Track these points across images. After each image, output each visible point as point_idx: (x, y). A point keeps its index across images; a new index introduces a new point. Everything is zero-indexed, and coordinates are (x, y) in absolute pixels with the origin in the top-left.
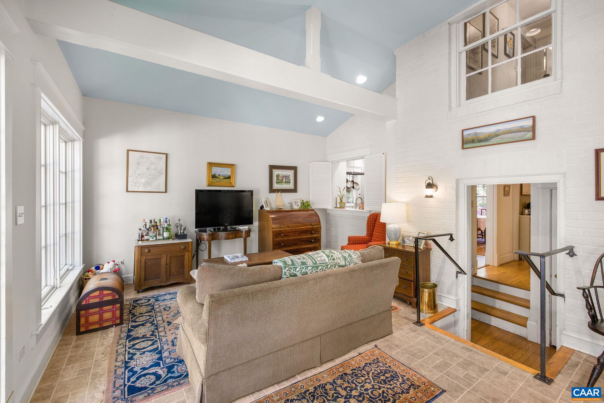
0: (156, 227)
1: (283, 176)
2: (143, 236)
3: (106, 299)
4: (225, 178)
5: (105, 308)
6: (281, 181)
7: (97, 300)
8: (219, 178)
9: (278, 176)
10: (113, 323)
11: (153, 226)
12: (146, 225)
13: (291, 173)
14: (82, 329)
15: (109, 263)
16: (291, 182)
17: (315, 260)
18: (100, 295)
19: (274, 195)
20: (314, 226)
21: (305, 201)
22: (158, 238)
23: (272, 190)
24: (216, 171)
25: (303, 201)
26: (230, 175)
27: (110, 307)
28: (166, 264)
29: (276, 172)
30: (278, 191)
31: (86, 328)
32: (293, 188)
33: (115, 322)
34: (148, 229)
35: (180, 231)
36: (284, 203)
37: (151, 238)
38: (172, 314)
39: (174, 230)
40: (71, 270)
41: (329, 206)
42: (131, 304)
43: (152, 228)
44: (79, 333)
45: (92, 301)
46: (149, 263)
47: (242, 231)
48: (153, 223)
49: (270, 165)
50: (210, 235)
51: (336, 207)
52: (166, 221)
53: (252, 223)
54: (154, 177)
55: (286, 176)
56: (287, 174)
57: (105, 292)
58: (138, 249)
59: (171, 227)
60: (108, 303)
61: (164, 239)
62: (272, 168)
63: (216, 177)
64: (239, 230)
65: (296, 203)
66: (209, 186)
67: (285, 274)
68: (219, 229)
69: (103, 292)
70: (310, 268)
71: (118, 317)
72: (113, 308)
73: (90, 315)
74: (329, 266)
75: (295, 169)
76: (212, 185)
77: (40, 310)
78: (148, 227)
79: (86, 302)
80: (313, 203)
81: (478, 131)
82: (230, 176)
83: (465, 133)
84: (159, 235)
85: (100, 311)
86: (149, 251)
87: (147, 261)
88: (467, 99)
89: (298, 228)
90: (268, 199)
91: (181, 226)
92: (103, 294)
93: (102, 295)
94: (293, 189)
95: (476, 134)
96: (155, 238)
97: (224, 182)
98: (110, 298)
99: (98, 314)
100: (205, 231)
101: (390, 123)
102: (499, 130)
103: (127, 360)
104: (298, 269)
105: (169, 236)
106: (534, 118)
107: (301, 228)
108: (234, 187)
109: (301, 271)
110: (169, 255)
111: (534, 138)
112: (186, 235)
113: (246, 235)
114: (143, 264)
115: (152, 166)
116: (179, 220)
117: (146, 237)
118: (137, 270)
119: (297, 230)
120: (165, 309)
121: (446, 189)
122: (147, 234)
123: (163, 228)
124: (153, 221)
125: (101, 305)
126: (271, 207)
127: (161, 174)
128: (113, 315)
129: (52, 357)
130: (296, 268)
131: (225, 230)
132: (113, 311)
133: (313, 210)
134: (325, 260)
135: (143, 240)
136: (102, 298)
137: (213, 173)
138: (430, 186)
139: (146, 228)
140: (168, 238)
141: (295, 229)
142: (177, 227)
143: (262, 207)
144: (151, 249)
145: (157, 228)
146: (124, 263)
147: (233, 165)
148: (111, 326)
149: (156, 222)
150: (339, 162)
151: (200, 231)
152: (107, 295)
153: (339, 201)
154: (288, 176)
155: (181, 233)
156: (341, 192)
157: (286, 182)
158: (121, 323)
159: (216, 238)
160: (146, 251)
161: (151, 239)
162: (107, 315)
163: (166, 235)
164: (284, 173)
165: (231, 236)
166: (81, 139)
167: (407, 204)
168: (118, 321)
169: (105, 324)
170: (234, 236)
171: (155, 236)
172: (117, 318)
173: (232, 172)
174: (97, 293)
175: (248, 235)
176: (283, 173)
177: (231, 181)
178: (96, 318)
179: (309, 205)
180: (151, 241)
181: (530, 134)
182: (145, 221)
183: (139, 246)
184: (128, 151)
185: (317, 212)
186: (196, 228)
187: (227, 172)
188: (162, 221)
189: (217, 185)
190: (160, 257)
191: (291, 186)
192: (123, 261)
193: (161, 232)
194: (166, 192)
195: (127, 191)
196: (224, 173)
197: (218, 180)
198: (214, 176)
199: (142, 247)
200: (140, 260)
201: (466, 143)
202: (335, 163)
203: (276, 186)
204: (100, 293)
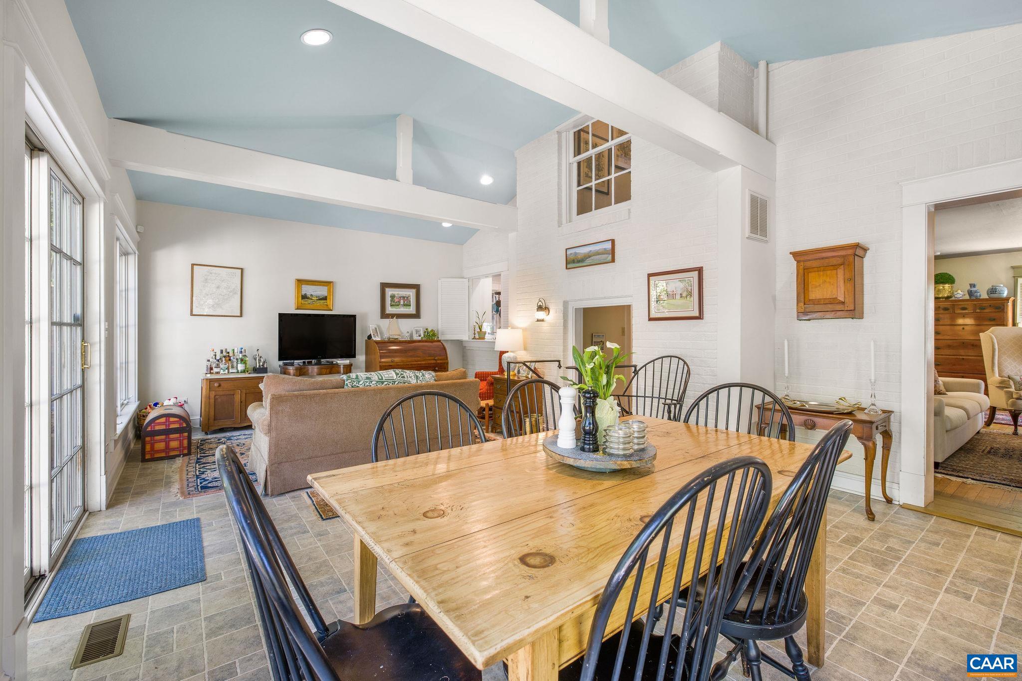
0: (228, 358)
1: (401, 297)
2: (211, 369)
3: (172, 426)
4: (320, 299)
5: (172, 436)
6: (398, 303)
7: (163, 427)
8: (312, 299)
9: (393, 297)
10: (180, 452)
11: (225, 357)
12: (215, 355)
13: (411, 294)
14: (148, 457)
15: (170, 400)
16: (412, 305)
17: (381, 376)
18: (166, 422)
19: (387, 321)
20: (438, 362)
21: (429, 330)
22: (231, 371)
23: (384, 315)
24: (308, 290)
25: (427, 329)
26: (326, 295)
27: (177, 435)
28: (241, 402)
29: (389, 292)
30: (392, 316)
31: (151, 456)
32: (414, 312)
33: (183, 451)
34: (218, 361)
35: (259, 363)
36: (401, 331)
37: (222, 370)
38: (246, 448)
39: (250, 363)
40: (126, 405)
41: (465, 336)
42: (198, 442)
43: (223, 359)
44: (144, 460)
45: (157, 428)
46: (219, 400)
47: (340, 366)
48: (224, 354)
49: (382, 283)
50: (297, 369)
51: (474, 338)
52: (241, 352)
53: (354, 356)
54: (226, 298)
55: (404, 297)
56: (406, 295)
57: (172, 419)
58: (207, 383)
59: (247, 359)
60: (175, 431)
61: (238, 372)
62: (384, 286)
63: (308, 298)
64: (337, 364)
65: (417, 331)
66: (297, 309)
67: (347, 385)
68: (310, 363)
69: (169, 419)
70: (373, 382)
71: (186, 447)
72: (180, 437)
73: (156, 442)
74: (397, 383)
75: (417, 287)
76: (302, 308)
77: (115, 424)
78: (218, 358)
79: (151, 428)
80: (442, 332)
81: (578, 250)
82: (327, 297)
83: (569, 252)
84: (233, 367)
85: (166, 438)
86: (220, 386)
87: (217, 397)
88: (577, 215)
89: (415, 363)
90: (379, 327)
91: (260, 357)
92: (169, 421)
93: (168, 423)
94: (415, 314)
95: (576, 254)
96: (227, 370)
97: (318, 304)
98: (177, 426)
99: (164, 441)
100: (292, 364)
101: (512, 235)
102: (591, 251)
103: (198, 474)
104: (361, 383)
105: (244, 368)
106: (613, 241)
107: (419, 363)
108: (332, 310)
109: (364, 384)
110: (244, 391)
111: (613, 260)
112: (267, 368)
113: (345, 370)
114: (212, 401)
115: (223, 283)
116: (258, 350)
117: (215, 370)
118: (205, 407)
119: (413, 366)
120: (238, 445)
121: (556, 313)
122: (218, 366)
123: (237, 359)
124: (224, 351)
125: (167, 432)
126: (381, 337)
127: (235, 293)
128: (180, 444)
129: (122, 473)
130: (359, 382)
131: (319, 363)
132: (180, 440)
133: (439, 341)
134: (393, 377)
135: (213, 373)
136: (169, 426)
137: (303, 293)
138: (540, 308)
139: (215, 359)
140: (243, 372)
141: (411, 365)
142: (255, 359)
143: (370, 337)
144: (223, 384)
145: (230, 360)
146: (188, 402)
147: (330, 282)
148: (179, 456)
149: (229, 353)
150: (479, 279)
151: (285, 364)
152: (174, 422)
153: (477, 330)
154: (407, 297)
155: (259, 366)
156: (481, 318)
157: (404, 305)
158: (189, 454)
159: (305, 372)
160: (216, 385)
161: (222, 372)
162: (174, 444)
163: (241, 367)
164: (402, 293)
165: (324, 371)
166: (137, 252)
167: (524, 330)
168: (186, 451)
169: (172, 453)
170: (328, 371)
171: (227, 369)
172: (184, 448)
173: (329, 291)
174: (163, 420)
175: (348, 370)
176: (400, 293)
177: (328, 303)
178: (161, 446)
179: (434, 335)
180: (223, 373)
181: (610, 258)
182: (215, 351)
183: (207, 379)
184: (193, 265)
185: (444, 344)
186: (280, 359)
187: (322, 291)
188: (236, 351)
189: (309, 308)
190: (232, 393)
191: (412, 310)
192: (186, 400)
193: (235, 364)
194: (241, 316)
195: (192, 315)
196: (319, 293)
197: (310, 301)
198: (304, 297)
199: (211, 381)
200: (208, 396)
201: (569, 263)
202: (473, 282)
203: (390, 310)
204: (166, 420)
